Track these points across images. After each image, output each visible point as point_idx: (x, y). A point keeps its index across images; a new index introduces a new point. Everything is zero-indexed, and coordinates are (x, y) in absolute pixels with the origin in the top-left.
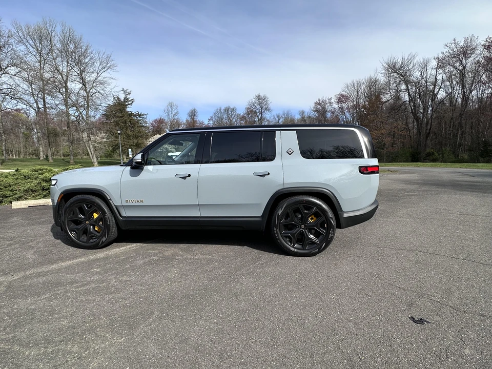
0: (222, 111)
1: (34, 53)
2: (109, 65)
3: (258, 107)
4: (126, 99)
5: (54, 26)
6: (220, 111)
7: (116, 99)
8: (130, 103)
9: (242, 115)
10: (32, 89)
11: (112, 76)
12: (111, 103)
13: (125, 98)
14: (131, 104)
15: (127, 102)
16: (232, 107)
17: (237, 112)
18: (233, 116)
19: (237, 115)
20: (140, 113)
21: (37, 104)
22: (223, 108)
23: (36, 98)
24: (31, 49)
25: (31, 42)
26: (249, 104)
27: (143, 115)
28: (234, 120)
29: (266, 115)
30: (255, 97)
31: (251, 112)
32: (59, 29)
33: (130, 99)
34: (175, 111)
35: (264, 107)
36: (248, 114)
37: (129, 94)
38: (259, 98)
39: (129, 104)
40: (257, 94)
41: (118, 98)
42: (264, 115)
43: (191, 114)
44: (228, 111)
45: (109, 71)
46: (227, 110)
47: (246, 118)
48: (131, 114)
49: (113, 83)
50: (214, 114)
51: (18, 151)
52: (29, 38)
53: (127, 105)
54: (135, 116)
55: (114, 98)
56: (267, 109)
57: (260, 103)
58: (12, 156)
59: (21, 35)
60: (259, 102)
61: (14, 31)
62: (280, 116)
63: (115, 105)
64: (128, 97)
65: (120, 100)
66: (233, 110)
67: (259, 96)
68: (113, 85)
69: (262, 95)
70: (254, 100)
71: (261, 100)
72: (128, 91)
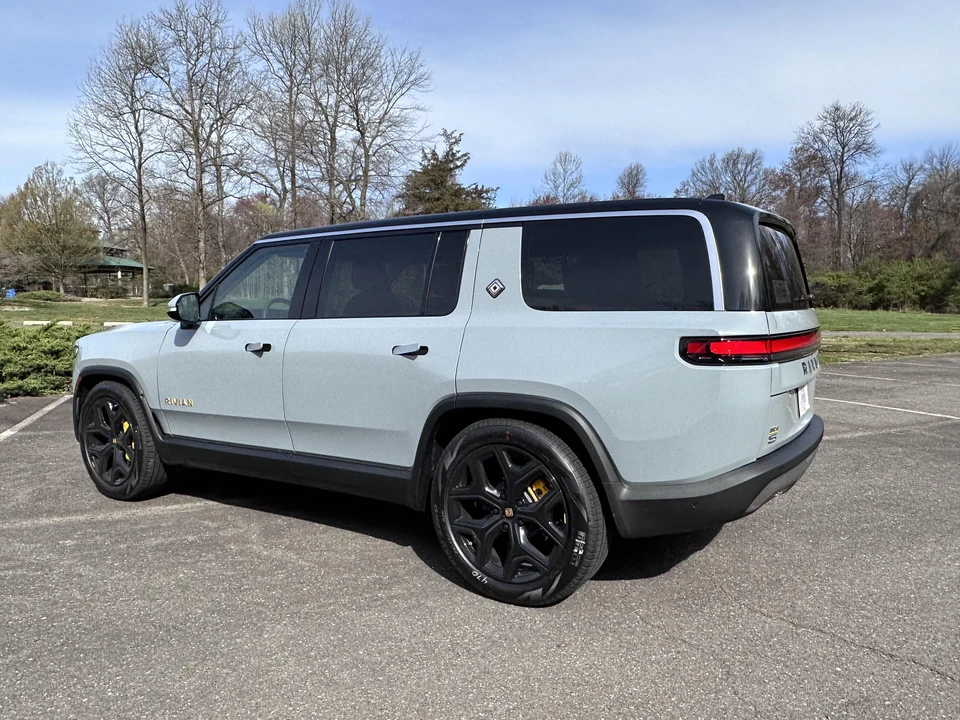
0: (718, 164)
1: (281, 73)
2: (412, 78)
3: (833, 143)
4: (450, 156)
5: (317, 7)
6: (712, 164)
7: (429, 156)
8: (459, 163)
9: (778, 171)
10: (276, 150)
11: (418, 103)
12: (419, 168)
13: (448, 153)
14: (462, 165)
15: (452, 161)
16: (748, 151)
17: (766, 165)
18: (749, 178)
19: (766, 172)
20: (479, 188)
21: (283, 183)
22: (720, 156)
23: (282, 169)
24: (277, 66)
25: (276, 50)
26: (800, 138)
27: (487, 191)
28: (753, 189)
29: (860, 168)
30: (822, 112)
31: (809, 159)
32: (325, 14)
33: (458, 155)
34: (574, 176)
35: (853, 143)
36: (799, 168)
37: (457, 142)
38: (836, 114)
39: (457, 167)
40: (829, 104)
41: (434, 154)
42: (851, 168)
43: (626, 181)
44: (735, 164)
45: (412, 92)
46: (732, 160)
47: (790, 181)
48: (458, 192)
49: (420, 119)
50: (694, 174)
51: (256, 285)
52: (273, 43)
53: (451, 169)
54: (468, 194)
55: (425, 156)
56: (863, 148)
57: (838, 132)
58: (246, 295)
59: (260, 37)
60: (836, 127)
61: (248, 31)
62: (916, 166)
63: (426, 171)
64: (456, 148)
65: (437, 159)
66: (752, 159)
67: (837, 109)
68: (419, 125)
69: (846, 106)
70: (817, 124)
71: (842, 122)
72: (456, 134)
